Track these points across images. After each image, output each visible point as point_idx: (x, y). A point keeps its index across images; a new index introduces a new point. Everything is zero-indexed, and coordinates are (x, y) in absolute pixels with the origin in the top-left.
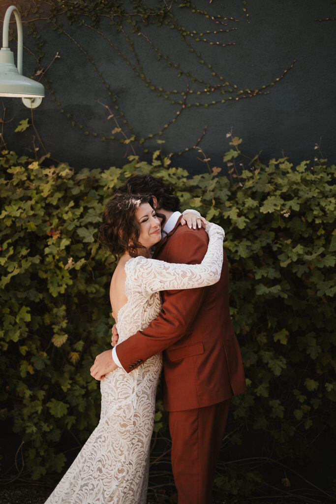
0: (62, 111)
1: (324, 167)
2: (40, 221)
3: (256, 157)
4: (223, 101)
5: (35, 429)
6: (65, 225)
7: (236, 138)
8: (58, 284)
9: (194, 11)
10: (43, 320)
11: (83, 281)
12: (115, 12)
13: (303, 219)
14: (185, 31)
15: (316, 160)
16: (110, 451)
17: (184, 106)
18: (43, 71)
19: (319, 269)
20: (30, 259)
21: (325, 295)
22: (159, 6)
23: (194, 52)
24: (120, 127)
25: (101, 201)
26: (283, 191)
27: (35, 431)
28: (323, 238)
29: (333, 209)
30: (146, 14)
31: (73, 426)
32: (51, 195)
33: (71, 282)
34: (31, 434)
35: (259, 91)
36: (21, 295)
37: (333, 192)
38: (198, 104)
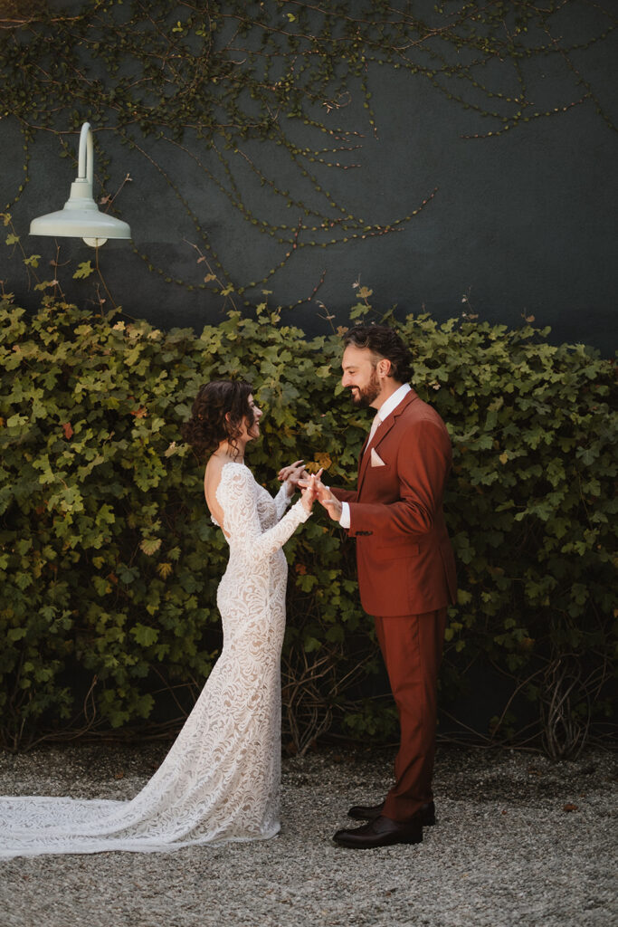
0: (136, 251)
1: (475, 324)
2: (124, 397)
3: (390, 313)
4: (346, 240)
5: (116, 662)
6: (156, 401)
7: (364, 288)
8: (148, 475)
9: (306, 122)
10: (126, 522)
11: (179, 473)
12: (204, 122)
13: (452, 391)
14: (294, 149)
15: (464, 315)
16: (238, 680)
17: (295, 246)
18: (110, 199)
19: (472, 452)
20: (114, 444)
21: (480, 483)
22: (261, 115)
23: (307, 175)
24: (215, 274)
25: (199, 370)
26: (427, 357)
27: (116, 665)
28: (476, 414)
29: (488, 379)
30: (244, 125)
31: (166, 656)
32: (137, 364)
33: (164, 473)
34: (112, 669)
35: (392, 227)
36: (104, 490)
37: (488, 357)
38: (313, 243)
